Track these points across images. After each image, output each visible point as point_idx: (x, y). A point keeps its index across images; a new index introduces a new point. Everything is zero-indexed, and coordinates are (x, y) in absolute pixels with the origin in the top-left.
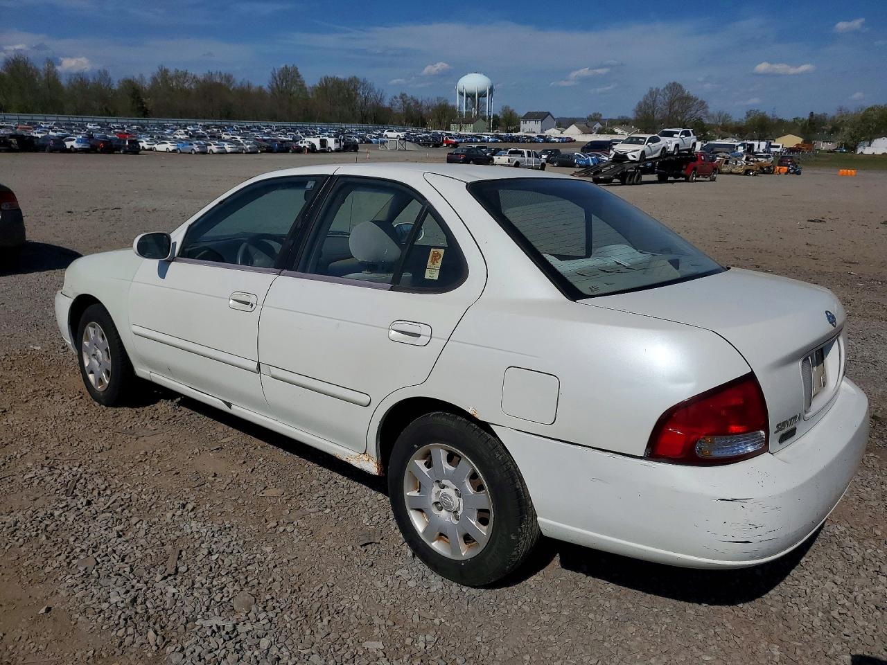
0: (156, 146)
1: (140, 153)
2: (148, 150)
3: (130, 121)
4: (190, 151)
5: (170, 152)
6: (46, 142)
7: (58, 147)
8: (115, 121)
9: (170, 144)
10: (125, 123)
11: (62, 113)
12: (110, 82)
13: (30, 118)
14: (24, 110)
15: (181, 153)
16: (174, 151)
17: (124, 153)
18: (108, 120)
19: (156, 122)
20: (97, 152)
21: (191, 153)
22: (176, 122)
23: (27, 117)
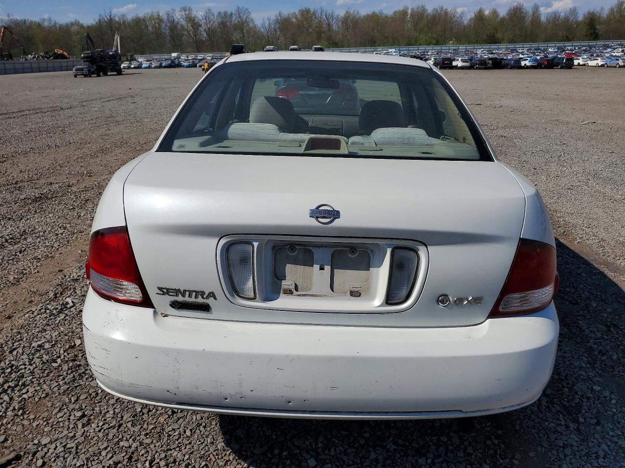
0: (589, 62)
1: (573, 67)
2: (583, 65)
3: (582, 44)
4: (615, 65)
5: (599, 66)
6: (510, 62)
7: (516, 65)
8: (571, 44)
9: (600, 60)
10: (577, 46)
11: (534, 41)
12: (576, 16)
13: (513, 46)
14: (511, 41)
15: (607, 67)
16: (602, 66)
17: (560, 68)
18: (565, 45)
19: (603, 43)
20: (542, 68)
21: (616, 67)
22: (619, 43)
23: (512, 46)
